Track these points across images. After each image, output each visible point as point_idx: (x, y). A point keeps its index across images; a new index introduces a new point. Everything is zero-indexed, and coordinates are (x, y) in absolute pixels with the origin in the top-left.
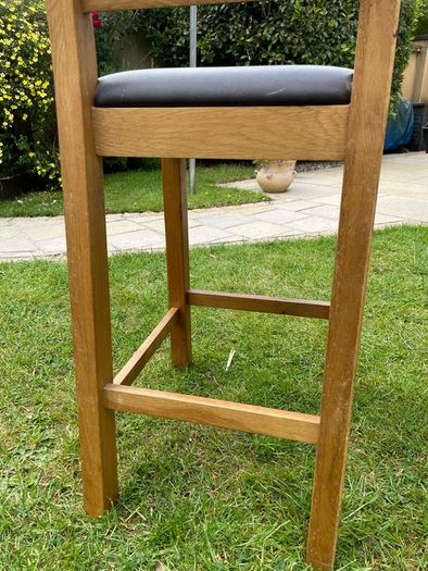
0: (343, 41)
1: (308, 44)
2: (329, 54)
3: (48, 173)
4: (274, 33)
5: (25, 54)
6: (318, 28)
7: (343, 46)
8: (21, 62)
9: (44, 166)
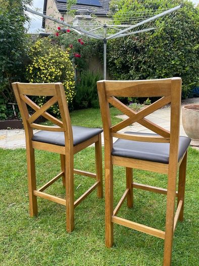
0: (172, 60)
1: (156, 62)
2: (166, 65)
3: (57, 113)
4: (143, 58)
5: (51, 75)
6: (160, 56)
7: (173, 61)
8: (49, 78)
9: (56, 110)
